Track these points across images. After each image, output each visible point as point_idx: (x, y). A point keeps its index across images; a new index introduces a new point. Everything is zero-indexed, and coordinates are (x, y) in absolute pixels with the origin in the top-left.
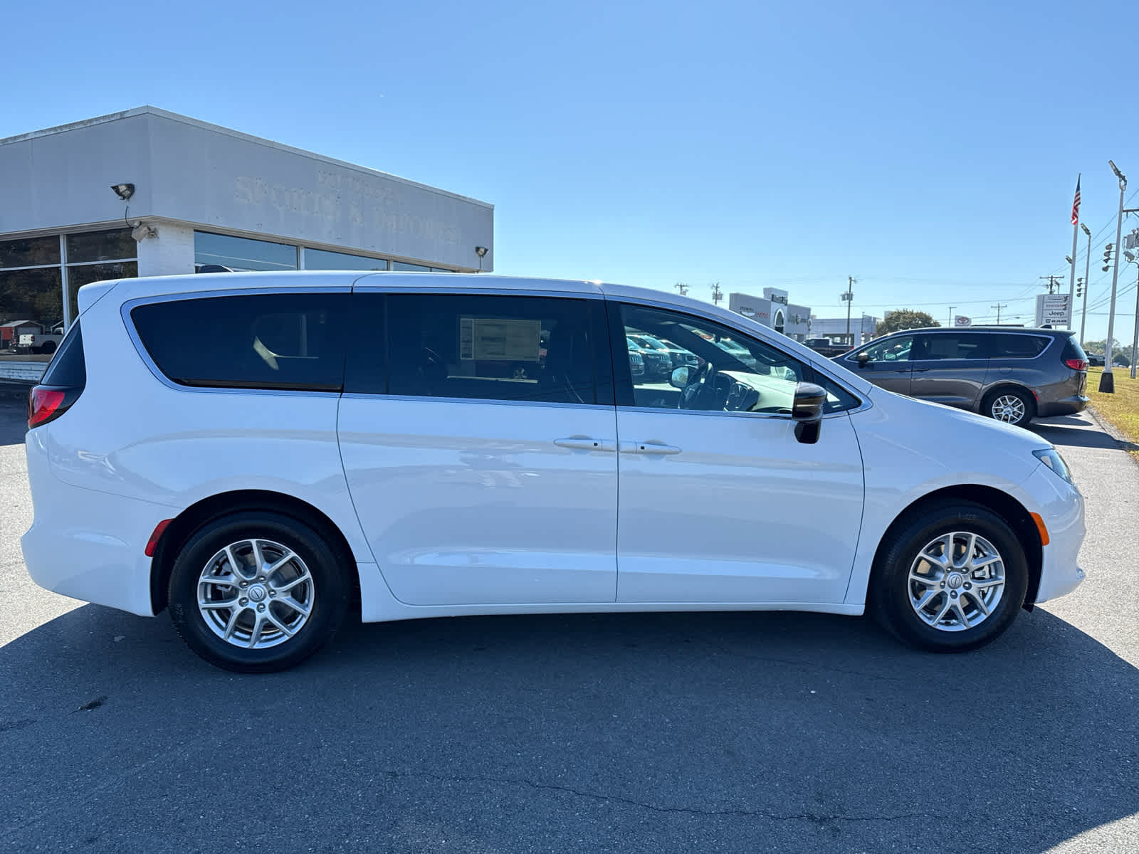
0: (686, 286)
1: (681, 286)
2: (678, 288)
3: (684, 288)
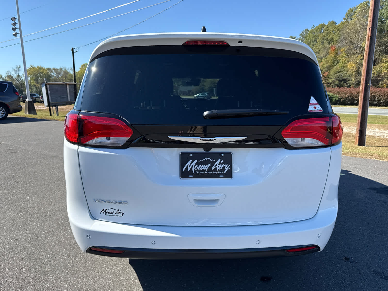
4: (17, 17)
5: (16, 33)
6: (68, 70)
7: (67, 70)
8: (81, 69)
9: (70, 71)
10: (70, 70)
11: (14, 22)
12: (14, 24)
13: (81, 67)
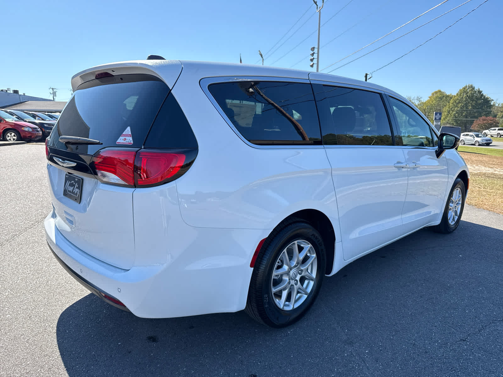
0: (55, 89)
1: (53, 89)
2: (51, 90)
3: (55, 90)
4: (316, 47)
5: (313, 64)
6: (413, 100)
7: (411, 99)
8: (430, 97)
9: (416, 101)
10: (416, 99)
11: (313, 52)
12: (313, 54)
13: (430, 95)
